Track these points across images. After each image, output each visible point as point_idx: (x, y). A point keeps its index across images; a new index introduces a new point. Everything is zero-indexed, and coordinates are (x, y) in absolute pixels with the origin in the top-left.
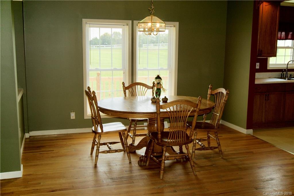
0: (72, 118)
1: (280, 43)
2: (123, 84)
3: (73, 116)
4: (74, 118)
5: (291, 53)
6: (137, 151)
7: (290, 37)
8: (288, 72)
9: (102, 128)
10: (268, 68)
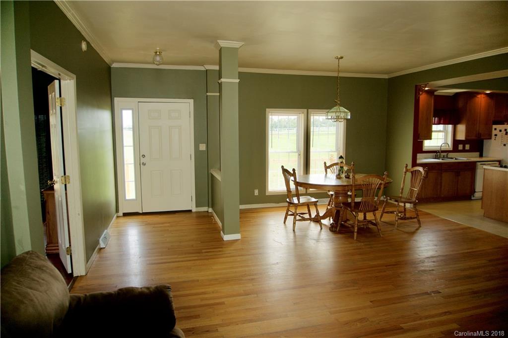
0: (255, 194)
1: (435, 127)
2: (325, 163)
3: (256, 192)
4: (257, 194)
5: (443, 136)
6: (322, 221)
7: (442, 122)
8: (442, 153)
9: (299, 200)
10: (424, 150)
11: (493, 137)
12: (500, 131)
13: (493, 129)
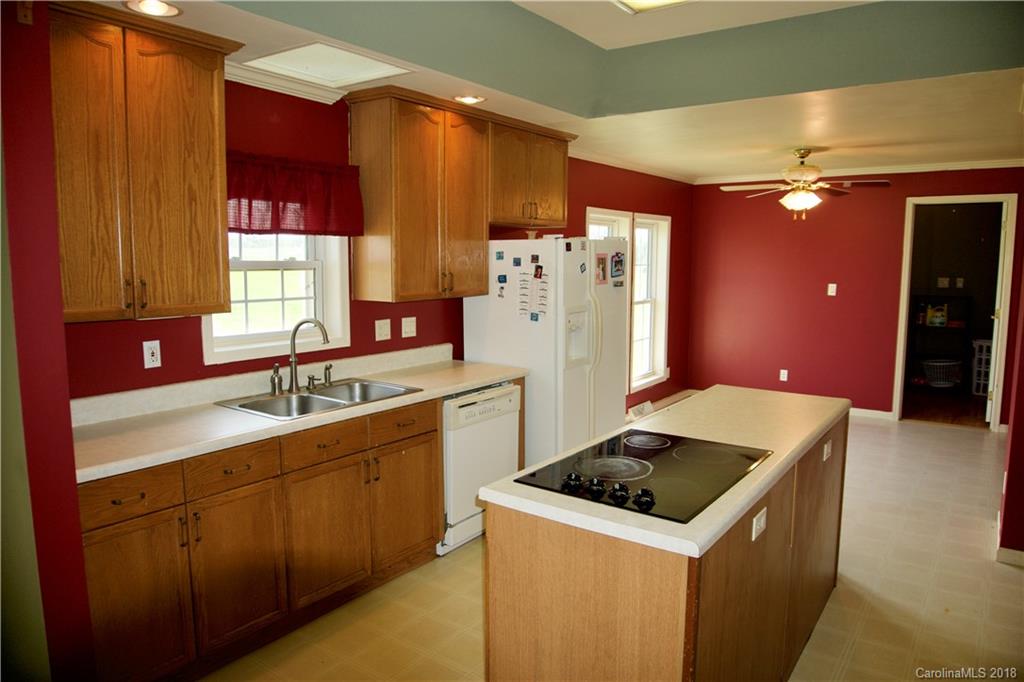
5: (308, 287)
7: (291, 222)
8: (299, 367)
10: (210, 362)
11: (494, 286)
12: (517, 262)
13: (493, 257)
